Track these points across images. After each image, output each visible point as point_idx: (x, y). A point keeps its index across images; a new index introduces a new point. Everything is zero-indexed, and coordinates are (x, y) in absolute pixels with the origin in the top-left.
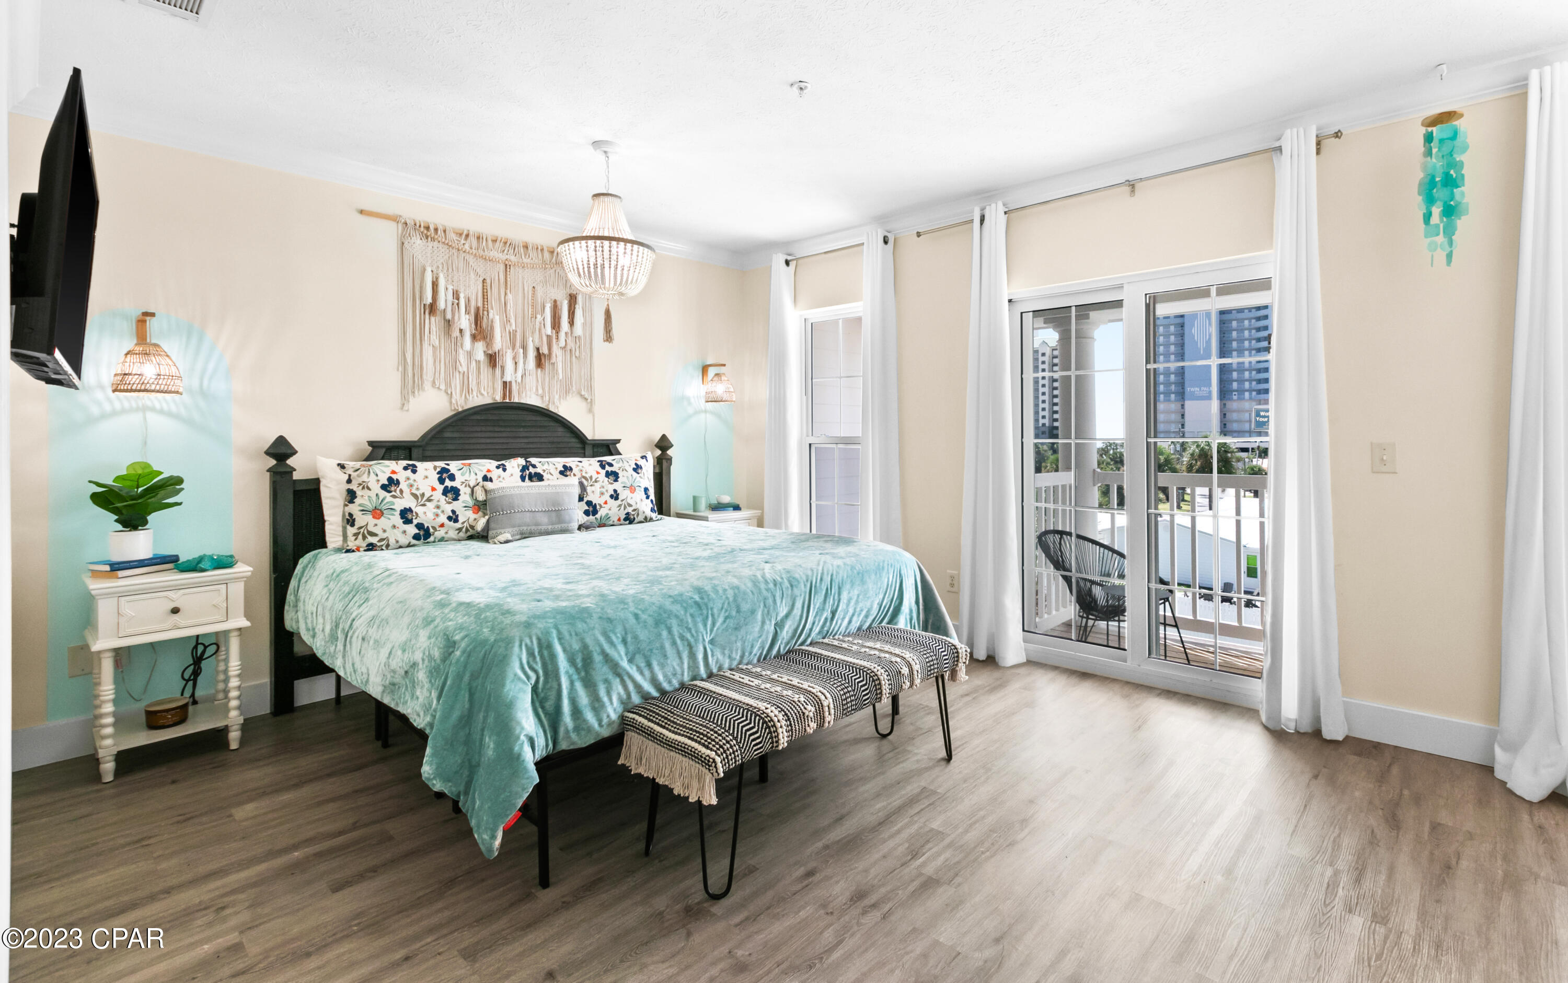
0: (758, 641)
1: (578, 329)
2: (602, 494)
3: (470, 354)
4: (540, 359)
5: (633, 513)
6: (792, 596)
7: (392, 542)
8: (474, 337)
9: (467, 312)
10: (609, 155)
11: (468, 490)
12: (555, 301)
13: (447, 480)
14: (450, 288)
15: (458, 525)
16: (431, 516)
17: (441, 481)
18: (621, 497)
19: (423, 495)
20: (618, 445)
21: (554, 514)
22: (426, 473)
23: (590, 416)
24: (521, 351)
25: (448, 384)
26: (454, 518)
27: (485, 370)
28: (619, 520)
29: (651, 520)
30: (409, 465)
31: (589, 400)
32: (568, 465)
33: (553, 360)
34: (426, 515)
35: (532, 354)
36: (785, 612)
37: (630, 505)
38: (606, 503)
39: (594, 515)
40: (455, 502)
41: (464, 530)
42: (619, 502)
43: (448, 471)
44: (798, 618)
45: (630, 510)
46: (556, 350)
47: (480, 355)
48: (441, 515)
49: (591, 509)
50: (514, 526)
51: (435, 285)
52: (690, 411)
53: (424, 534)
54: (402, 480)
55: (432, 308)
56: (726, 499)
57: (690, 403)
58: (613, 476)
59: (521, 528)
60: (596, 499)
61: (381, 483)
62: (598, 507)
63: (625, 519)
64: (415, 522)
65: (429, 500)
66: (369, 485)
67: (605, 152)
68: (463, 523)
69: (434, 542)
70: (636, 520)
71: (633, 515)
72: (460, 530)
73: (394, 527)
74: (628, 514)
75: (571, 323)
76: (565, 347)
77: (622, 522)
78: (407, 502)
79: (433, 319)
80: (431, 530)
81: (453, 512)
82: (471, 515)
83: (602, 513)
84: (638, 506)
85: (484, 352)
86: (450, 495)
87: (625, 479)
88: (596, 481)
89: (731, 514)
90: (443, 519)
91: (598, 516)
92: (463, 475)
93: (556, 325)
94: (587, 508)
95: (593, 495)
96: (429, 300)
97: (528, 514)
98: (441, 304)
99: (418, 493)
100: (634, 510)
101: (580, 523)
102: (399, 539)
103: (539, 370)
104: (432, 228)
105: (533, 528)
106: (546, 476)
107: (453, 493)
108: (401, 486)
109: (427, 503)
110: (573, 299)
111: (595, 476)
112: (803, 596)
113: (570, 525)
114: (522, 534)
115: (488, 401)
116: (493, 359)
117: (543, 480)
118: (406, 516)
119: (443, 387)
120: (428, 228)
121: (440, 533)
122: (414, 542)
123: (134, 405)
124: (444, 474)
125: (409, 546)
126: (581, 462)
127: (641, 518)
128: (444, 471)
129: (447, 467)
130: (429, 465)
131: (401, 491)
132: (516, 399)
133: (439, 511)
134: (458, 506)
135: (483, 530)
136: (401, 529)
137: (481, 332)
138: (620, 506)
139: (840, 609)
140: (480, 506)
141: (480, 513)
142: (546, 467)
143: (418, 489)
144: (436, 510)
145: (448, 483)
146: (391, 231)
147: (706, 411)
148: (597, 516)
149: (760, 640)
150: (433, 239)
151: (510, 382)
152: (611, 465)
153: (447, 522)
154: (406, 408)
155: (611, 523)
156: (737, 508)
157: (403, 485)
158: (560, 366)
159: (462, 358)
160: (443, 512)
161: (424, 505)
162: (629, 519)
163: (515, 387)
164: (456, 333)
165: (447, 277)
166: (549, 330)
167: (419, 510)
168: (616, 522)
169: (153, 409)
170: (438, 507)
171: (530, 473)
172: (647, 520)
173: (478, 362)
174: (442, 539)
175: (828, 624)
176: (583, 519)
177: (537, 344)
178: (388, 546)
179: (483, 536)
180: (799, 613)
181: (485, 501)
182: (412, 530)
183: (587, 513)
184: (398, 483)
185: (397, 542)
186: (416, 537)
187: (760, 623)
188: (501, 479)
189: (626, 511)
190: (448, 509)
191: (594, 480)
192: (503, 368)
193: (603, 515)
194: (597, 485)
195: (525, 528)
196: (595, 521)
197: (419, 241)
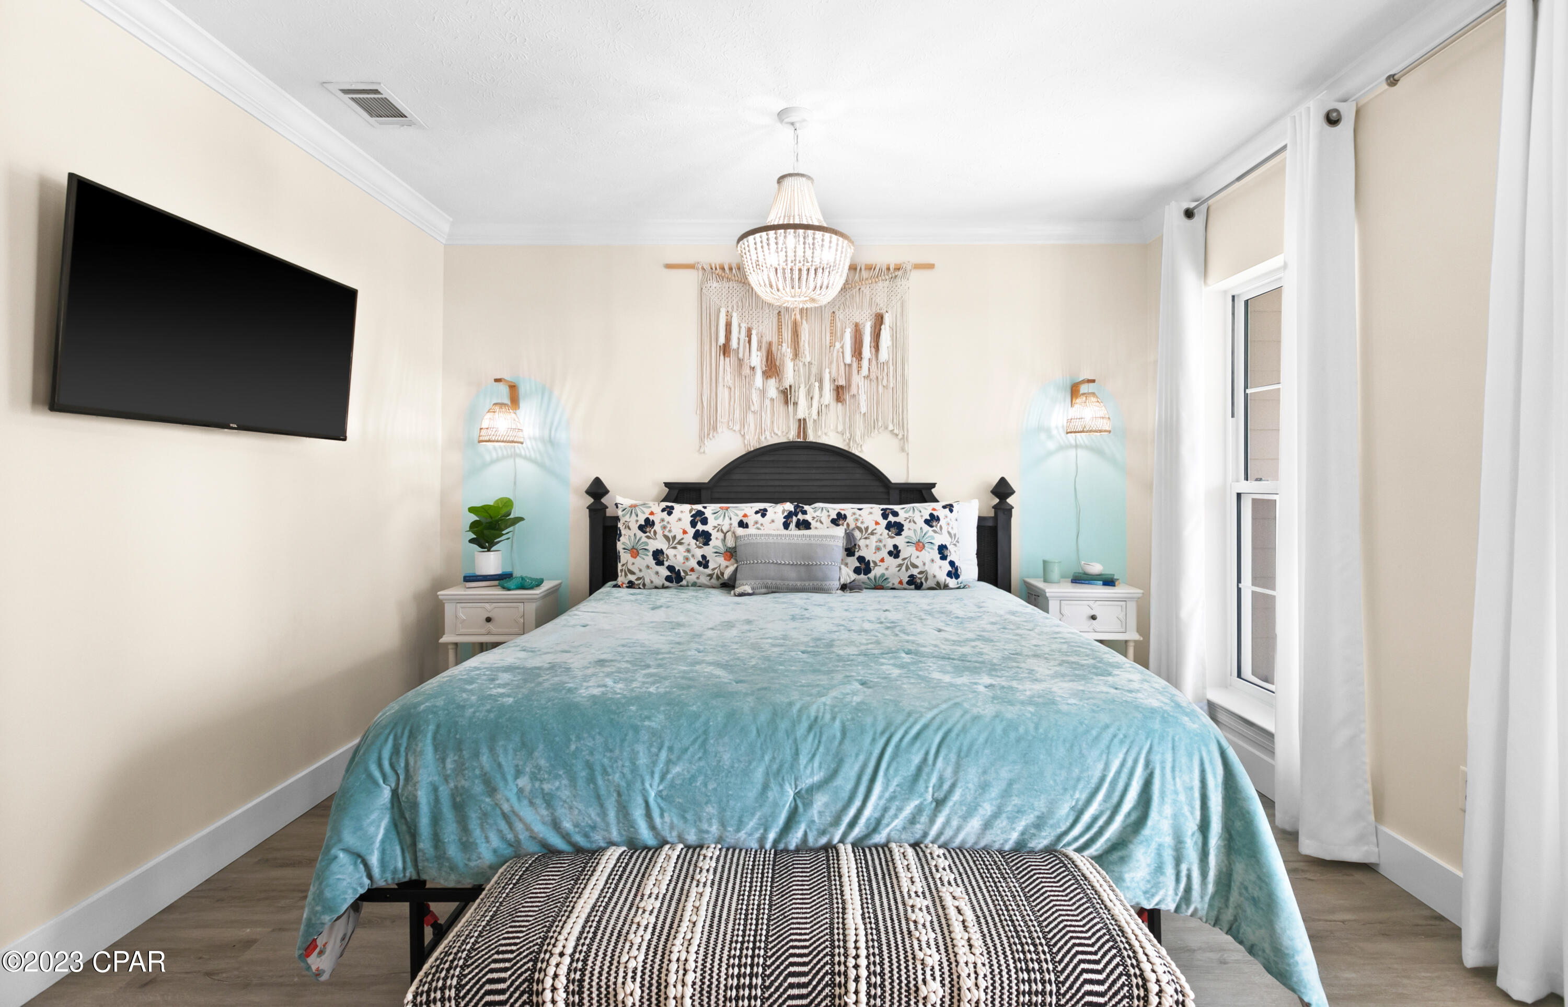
0: (753, 814)
1: (884, 354)
2: (878, 549)
3: (763, 392)
4: (839, 392)
5: (919, 576)
6: (837, 753)
7: (647, 581)
8: (767, 374)
9: (760, 348)
10: (797, 125)
11: (721, 535)
12: (857, 325)
13: (699, 524)
14: (744, 326)
15: (708, 571)
16: (680, 559)
17: (693, 524)
18: (902, 555)
19: (674, 537)
20: (933, 490)
21: (803, 569)
22: (681, 516)
23: (904, 455)
24: (817, 384)
25: (743, 424)
26: (704, 563)
27: (779, 406)
28: (901, 582)
29: (946, 587)
30: (667, 507)
31: (900, 436)
32: (843, 512)
33: (854, 390)
34: (676, 557)
35: (827, 386)
36: (817, 778)
37: (915, 566)
38: (882, 560)
39: (866, 574)
40: (705, 547)
41: (715, 576)
42: (899, 561)
43: (703, 513)
44: (845, 795)
45: (915, 572)
46: (857, 380)
47: (773, 392)
48: (692, 559)
49: (863, 566)
50: (756, 578)
51: (728, 326)
52: (1051, 445)
53: (675, 577)
54: (657, 522)
55: (725, 349)
56: (1096, 568)
57: (1050, 436)
58: (897, 528)
59: (766, 581)
60: (869, 555)
61: (639, 523)
62: (872, 565)
63: (909, 583)
64: (666, 564)
65: (680, 543)
66: (630, 525)
67: (792, 124)
68: (713, 569)
69: (688, 586)
70: (925, 585)
71: (920, 578)
72: (711, 576)
73: (648, 567)
74: (912, 576)
75: (876, 346)
76: (868, 376)
77: (905, 585)
78: (659, 544)
79: (727, 360)
80: (682, 574)
81: (704, 557)
82: (721, 561)
83: (876, 572)
84: (926, 568)
85: (777, 388)
86: (701, 539)
87: (911, 533)
88: (872, 533)
89: (1099, 591)
90: (693, 563)
91: (871, 575)
92: (716, 519)
93: (857, 352)
94: (858, 565)
95: (867, 550)
96: (722, 340)
97: (772, 566)
98: (734, 344)
99: (670, 535)
100: (921, 573)
101: (842, 581)
102: (653, 580)
103: (840, 404)
104: (726, 268)
105: (778, 582)
106: (814, 524)
107: (704, 538)
108: (655, 528)
109: (678, 546)
110: (879, 320)
111: (872, 526)
112: (862, 758)
113: (828, 583)
114: (766, 587)
115: (783, 440)
116: (786, 395)
117: (810, 528)
118: (658, 556)
119: (737, 428)
120: (723, 269)
121: (692, 578)
122: (667, 584)
123: (505, 453)
124: (699, 518)
125: (664, 587)
126: (860, 509)
127: (931, 583)
128: (700, 513)
129: (703, 510)
130: (686, 507)
131: (655, 533)
132: (811, 438)
133: (689, 555)
134: (708, 551)
135: (729, 579)
136: (654, 571)
137: (772, 368)
138: (900, 566)
139: (956, 797)
140: (731, 554)
141: (732, 560)
142: (818, 513)
143: (670, 531)
144: (686, 554)
145: (700, 527)
146: (691, 279)
147: (1077, 446)
148: (869, 575)
149: (758, 814)
150: (729, 280)
151: (804, 420)
152: (895, 514)
153: (696, 567)
154: (702, 450)
155: (890, 585)
156: (1109, 582)
157: (657, 527)
158: (863, 398)
159: (755, 397)
160: (693, 556)
161: (675, 548)
162: (915, 583)
163: (810, 424)
164: (746, 371)
165: (741, 317)
166: (848, 359)
167: (670, 552)
168: (897, 585)
169: (520, 456)
170: (688, 551)
171: (799, 520)
172: (939, 586)
173: (772, 400)
174: (694, 585)
175: (924, 819)
176: (848, 575)
177: (834, 374)
178: (644, 585)
179: (728, 585)
180: (849, 786)
181: (735, 548)
182: (665, 572)
183: (857, 571)
184: (653, 524)
185: (652, 582)
186: (668, 579)
187: (759, 786)
188: (758, 525)
189: (909, 573)
190: (699, 553)
191: (869, 531)
192: (795, 404)
193: (878, 575)
194: (874, 539)
195: (769, 582)
196: (867, 581)
197: (715, 284)
